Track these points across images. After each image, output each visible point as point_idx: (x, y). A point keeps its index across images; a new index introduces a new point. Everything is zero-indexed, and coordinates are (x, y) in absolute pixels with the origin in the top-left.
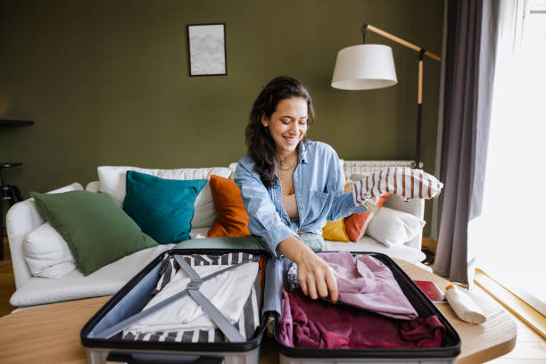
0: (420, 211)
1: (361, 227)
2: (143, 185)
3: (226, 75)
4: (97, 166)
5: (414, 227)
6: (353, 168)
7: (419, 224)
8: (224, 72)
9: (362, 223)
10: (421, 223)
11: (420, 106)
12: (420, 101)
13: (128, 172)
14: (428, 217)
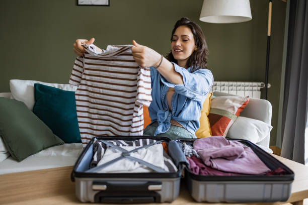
0: (268, 119)
1: (224, 131)
2: (50, 96)
3: (109, 5)
4: (10, 79)
5: (264, 131)
6: (214, 87)
7: (267, 128)
8: (107, 4)
9: (225, 128)
10: (269, 127)
11: (269, 38)
12: (269, 34)
13: (35, 85)
14: (274, 123)
